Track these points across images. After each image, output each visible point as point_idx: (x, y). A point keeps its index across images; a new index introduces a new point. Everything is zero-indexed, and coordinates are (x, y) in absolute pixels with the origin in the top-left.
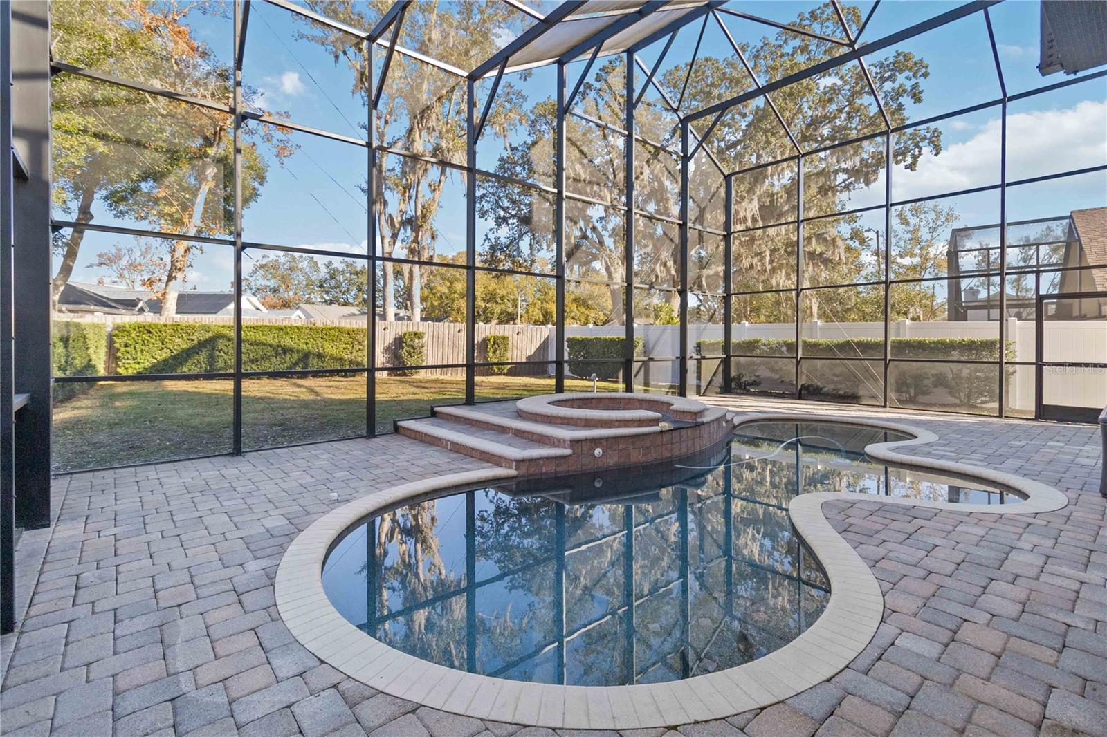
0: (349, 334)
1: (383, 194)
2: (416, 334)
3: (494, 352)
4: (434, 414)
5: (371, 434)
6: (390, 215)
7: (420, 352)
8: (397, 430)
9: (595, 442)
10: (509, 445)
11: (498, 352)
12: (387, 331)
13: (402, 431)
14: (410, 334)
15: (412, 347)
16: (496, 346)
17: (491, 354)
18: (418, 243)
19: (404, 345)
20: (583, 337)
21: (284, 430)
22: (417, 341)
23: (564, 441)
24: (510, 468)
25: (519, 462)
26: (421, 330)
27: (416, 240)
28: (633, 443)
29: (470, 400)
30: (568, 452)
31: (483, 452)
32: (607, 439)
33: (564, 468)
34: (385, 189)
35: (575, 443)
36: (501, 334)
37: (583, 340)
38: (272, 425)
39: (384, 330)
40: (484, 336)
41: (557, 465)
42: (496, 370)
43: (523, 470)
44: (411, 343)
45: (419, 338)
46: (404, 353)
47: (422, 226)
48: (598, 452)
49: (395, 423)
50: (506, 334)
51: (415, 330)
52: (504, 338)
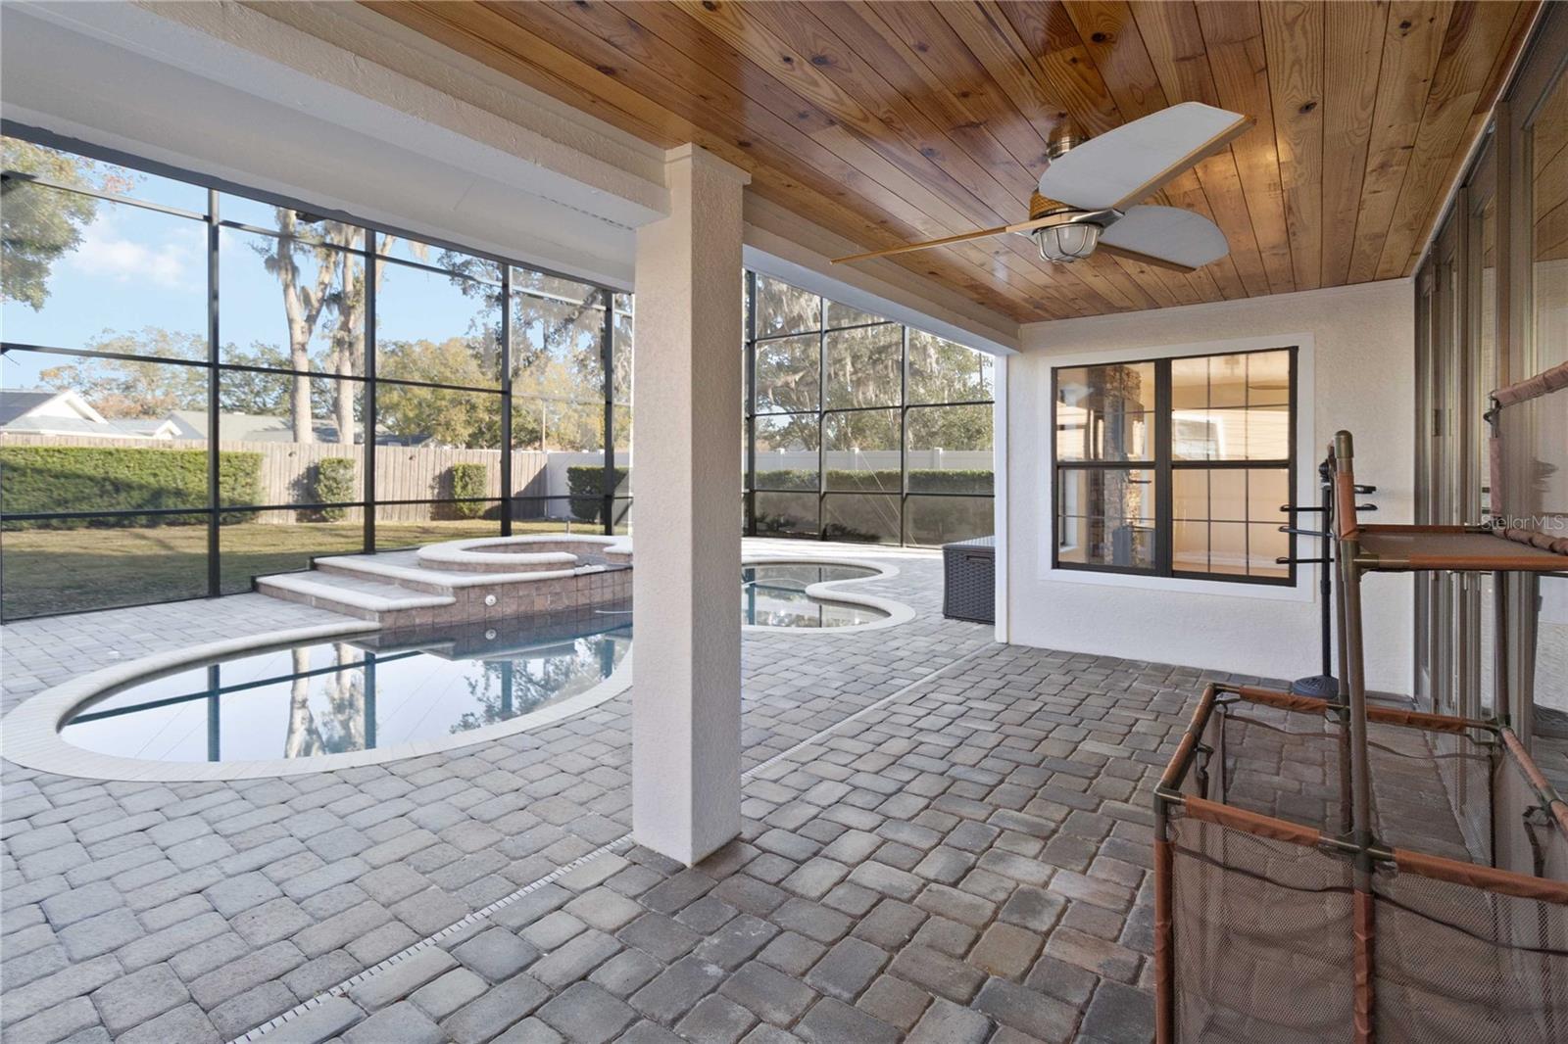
0: (229, 461)
1: (290, 258)
2: (340, 462)
3: (464, 487)
4: (314, 567)
5: (215, 592)
6: (303, 289)
7: (348, 488)
8: (255, 588)
9: (487, 588)
10: (383, 596)
11: (470, 487)
12: (295, 458)
13: (262, 589)
14: (331, 462)
15: (335, 480)
16: (467, 479)
17: (458, 490)
18: (349, 331)
19: (322, 477)
20: (589, 466)
21: (81, 594)
22: (342, 471)
23: (448, 588)
24: (374, 620)
25: (383, 613)
26: (350, 456)
27: (345, 327)
28: (537, 589)
29: (370, 548)
30: (448, 599)
31: (348, 606)
32: (503, 584)
33: (443, 619)
34: (295, 250)
35: (459, 589)
36: (476, 462)
37: (588, 470)
38: (62, 589)
39: (290, 455)
40: (449, 465)
41: (434, 616)
42: (467, 511)
43: (389, 621)
44: (333, 474)
45: (345, 467)
46: (321, 489)
47: (353, 307)
48: (490, 599)
49: (253, 579)
50: (484, 463)
51: (341, 456)
52: (478, 468)
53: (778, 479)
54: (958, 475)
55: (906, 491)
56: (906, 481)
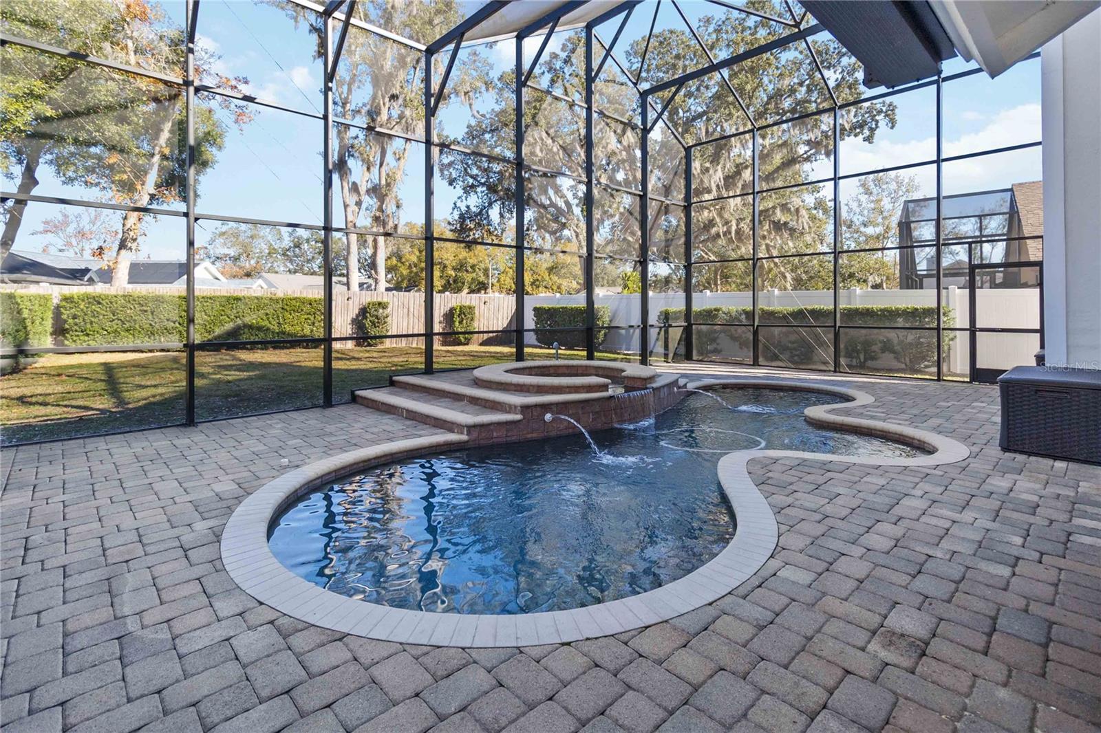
0: (310, 304)
1: (346, 162)
2: (380, 304)
3: (461, 322)
4: (392, 383)
5: (328, 403)
6: (354, 184)
7: (385, 323)
8: (354, 399)
9: (546, 407)
10: (463, 412)
11: (465, 321)
12: (351, 301)
13: (360, 400)
14: (374, 304)
15: (377, 317)
16: (463, 316)
17: (457, 324)
18: (383, 211)
19: (368, 315)
20: (550, 306)
21: (238, 401)
22: (381, 311)
23: (516, 407)
24: (462, 433)
25: (470, 428)
26: (385, 300)
27: (381, 209)
28: (582, 408)
29: (429, 370)
30: (518, 417)
31: (436, 419)
32: (557, 404)
33: (513, 436)
34: (349, 156)
35: (525, 408)
36: (467, 304)
37: (549, 309)
38: (227, 397)
39: (348, 299)
40: (450, 306)
41: (507, 431)
42: (463, 340)
43: (475, 434)
44: (375, 313)
45: (383, 308)
46: (367, 323)
47: (386, 195)
48: (548, 417)
49: (353, 393)
50: (473, 304)
51: (380, 300)
52: (470, 308)
53: (710, 315)
54: (883, 310)
55: (838, 324)
56: (838, 316)
